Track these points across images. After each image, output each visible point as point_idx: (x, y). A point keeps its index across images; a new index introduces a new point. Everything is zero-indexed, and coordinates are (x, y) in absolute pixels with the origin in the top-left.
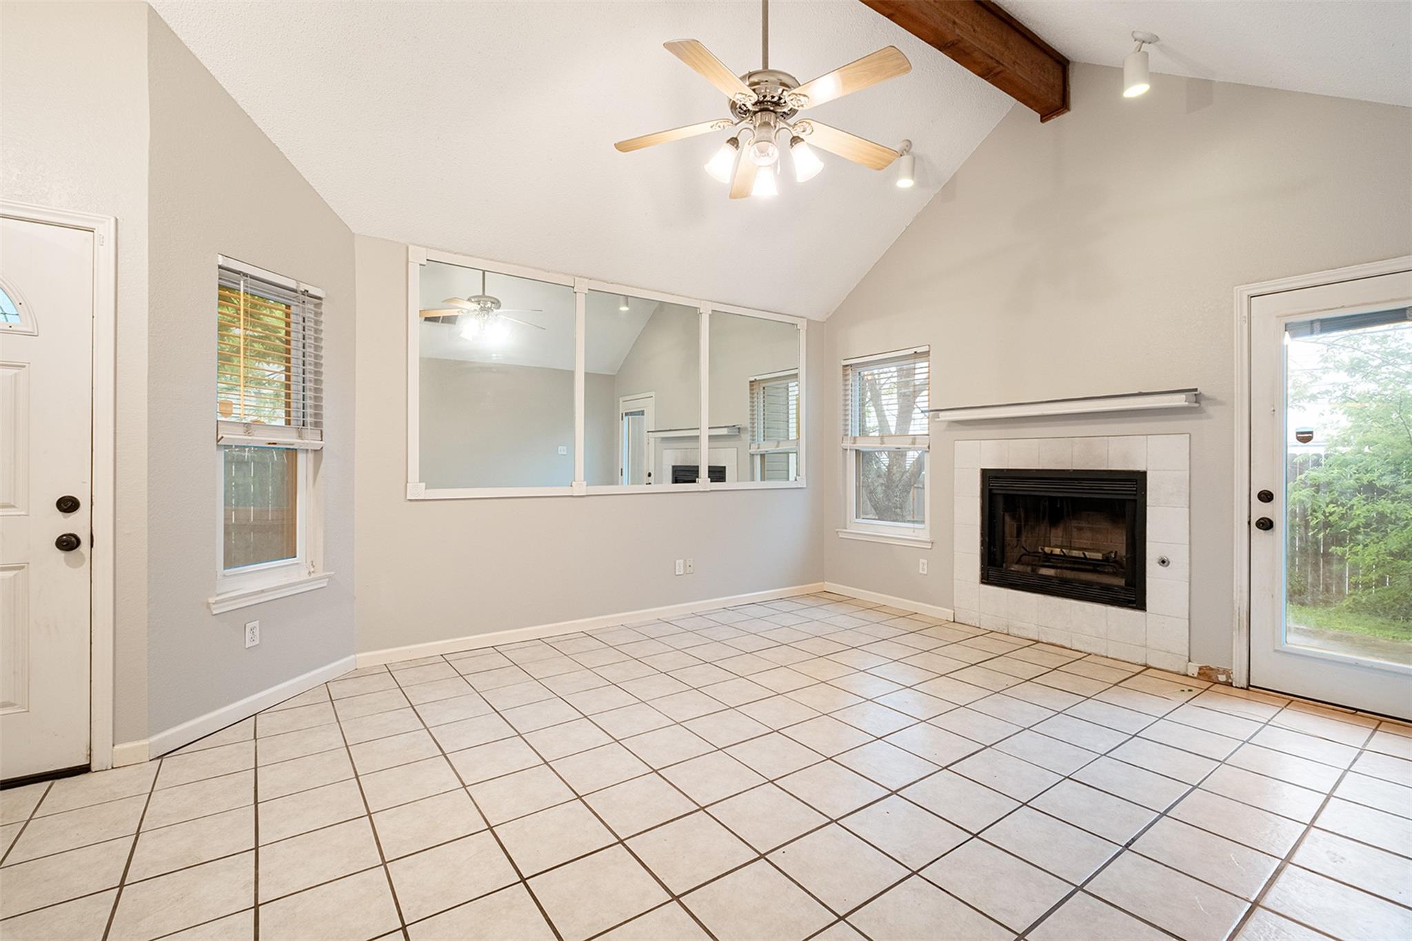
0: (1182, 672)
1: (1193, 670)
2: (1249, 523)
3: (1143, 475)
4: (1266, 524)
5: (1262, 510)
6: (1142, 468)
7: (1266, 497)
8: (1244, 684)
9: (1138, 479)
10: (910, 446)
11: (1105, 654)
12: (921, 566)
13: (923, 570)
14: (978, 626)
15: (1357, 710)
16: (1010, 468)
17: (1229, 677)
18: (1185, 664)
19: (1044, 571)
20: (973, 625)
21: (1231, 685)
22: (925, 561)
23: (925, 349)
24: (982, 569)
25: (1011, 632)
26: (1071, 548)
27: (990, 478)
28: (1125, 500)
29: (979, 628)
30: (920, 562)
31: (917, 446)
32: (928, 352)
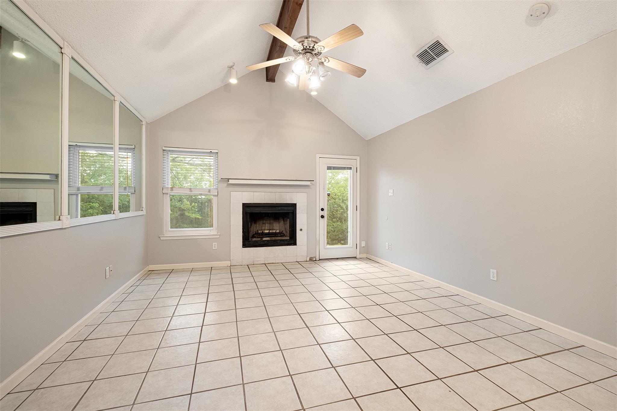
0: (305, 261)
1: (308, 259)
2: (319, 217)
3: (295, 205)
4: (322, 217)
5: (322, 213)
6: (295, 203)
7: (322, 210)
8: (319, 259)
9: (294, 206)
10: (208, 193)
11: (285, 262)
12: (214, 246)
13: (215, 247)
14: (241, 264)
15: (338, 258)
17: (316, 258)
18: (306, 258)
19: (264, 239)
20: (239, 265)
21: (316, 260)
22: (216, 243)
23: (216, 151)
24: (243, 242)
25: (255, 263)
26: (273, 230)
27: (245, 206)
28: (289, 212)
29: (242, 265)
30: (214, 243)
31: (211, 193)
32: (218, 153)
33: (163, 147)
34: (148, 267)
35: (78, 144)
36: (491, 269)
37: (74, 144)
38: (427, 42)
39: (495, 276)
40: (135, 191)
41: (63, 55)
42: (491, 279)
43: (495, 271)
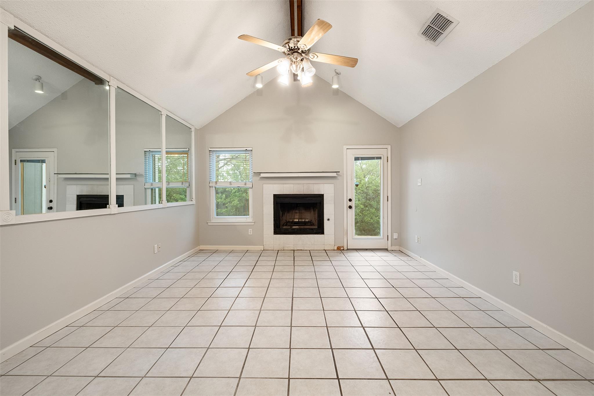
0: (333, 249)
1: (336, 248)
2: (347, 207)
3: (323, 195)
4: (350, 207)
5: (350, 204)
6: (322, 193)
7: (350, 200)
8: (346, 249)
9: (321, 196)
10: (244, 186)
11: (313, 249)
12: (249, 232)
14: (273, 249)
15: (367, 249)
16: (284, 194)
17: (343, 248)
18: (333, 247)
19: (294, 227)
20: (271, 249)
21: (344, 250)
22: (251, 230)
23: (251, 149)
24: (274, 229)
25: (285, 249)
26: (302, 219)
27: (277, 197)
28: (317, 203)
29: (273, 250)
30: (249, 230)
31: (247, 186)
32: (252, 150)
33: (209, 148)
34: (199, 247)
35: (151, 150)
36: (514, 271)
37: (148, 150)
38: (428, 17)
39: (518, 279)
40: (189, 185)
41: (111, 86)
42: (514, 282)
43: (518, 274)
